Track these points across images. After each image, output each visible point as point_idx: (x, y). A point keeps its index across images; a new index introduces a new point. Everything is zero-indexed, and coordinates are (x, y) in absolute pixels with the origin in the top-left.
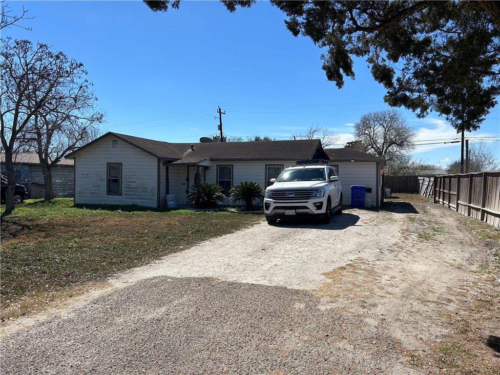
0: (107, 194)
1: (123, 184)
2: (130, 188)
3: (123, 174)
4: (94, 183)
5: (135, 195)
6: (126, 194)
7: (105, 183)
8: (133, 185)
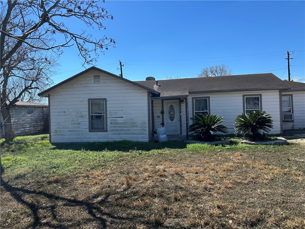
0: (90, 131)
1: (108, 120)
2: (117, 123)
3: (108, 110)
4: (73, 120)
5: (122, 130)
6: (113, 130)
7: (87, 120)
8: (120, 120)
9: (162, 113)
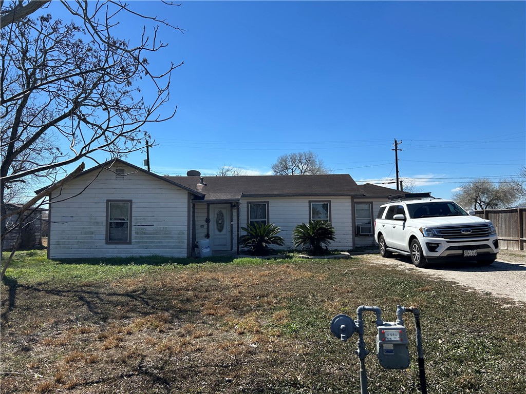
0: (107, 243)
1: (133, 228)
2: (145, 233)
3: (133, 214)
4: (84, 228)
5: (152, 242)
6: (139, 242)
7: (104, 228)
8: (149, 229)
9: (208, 221)
